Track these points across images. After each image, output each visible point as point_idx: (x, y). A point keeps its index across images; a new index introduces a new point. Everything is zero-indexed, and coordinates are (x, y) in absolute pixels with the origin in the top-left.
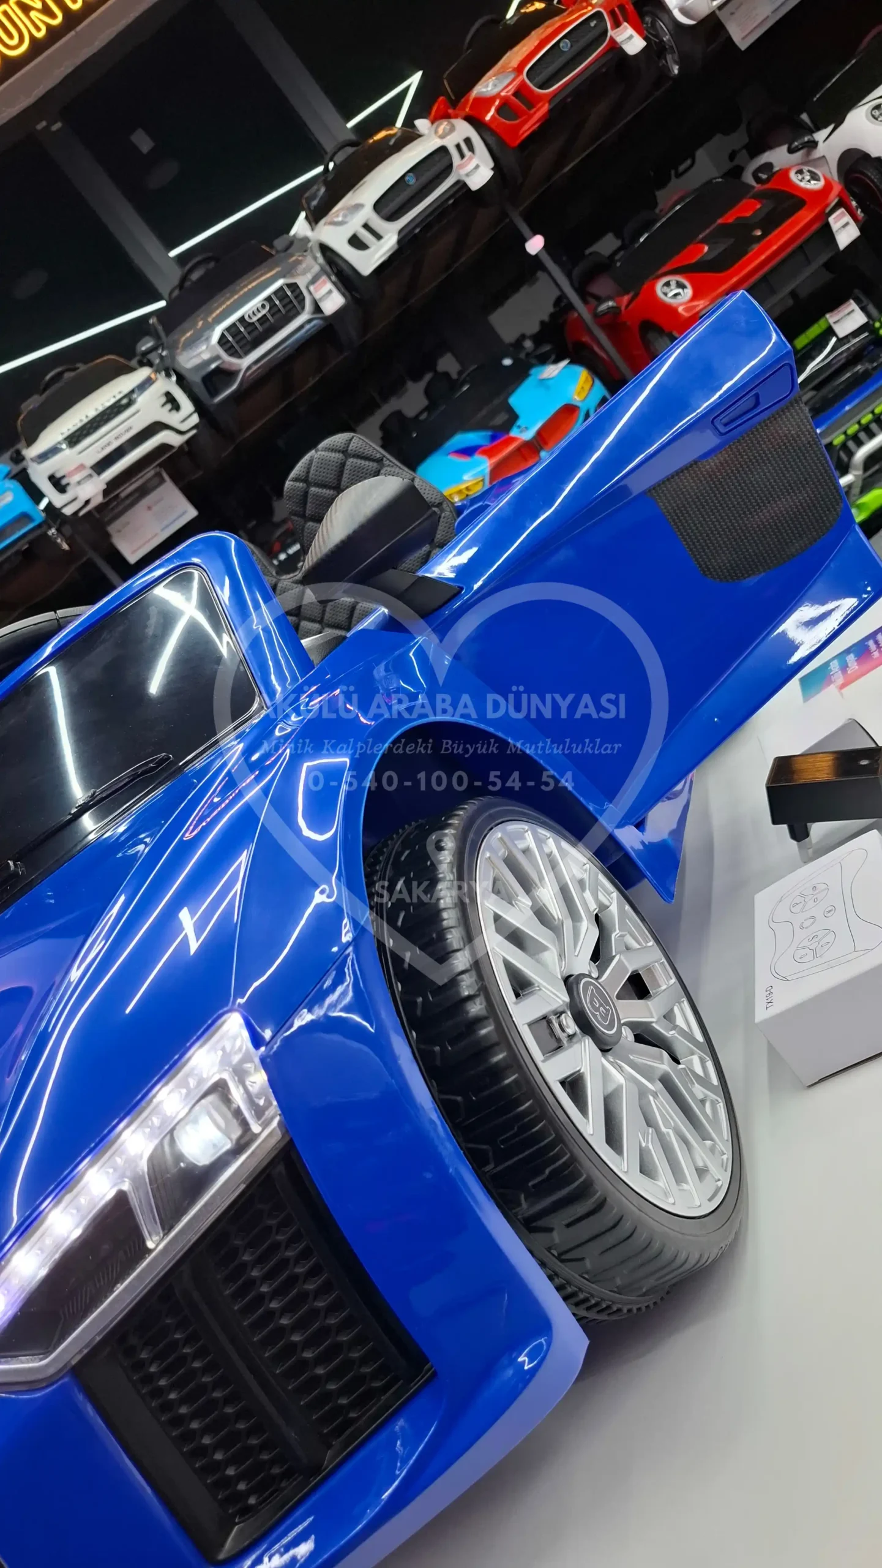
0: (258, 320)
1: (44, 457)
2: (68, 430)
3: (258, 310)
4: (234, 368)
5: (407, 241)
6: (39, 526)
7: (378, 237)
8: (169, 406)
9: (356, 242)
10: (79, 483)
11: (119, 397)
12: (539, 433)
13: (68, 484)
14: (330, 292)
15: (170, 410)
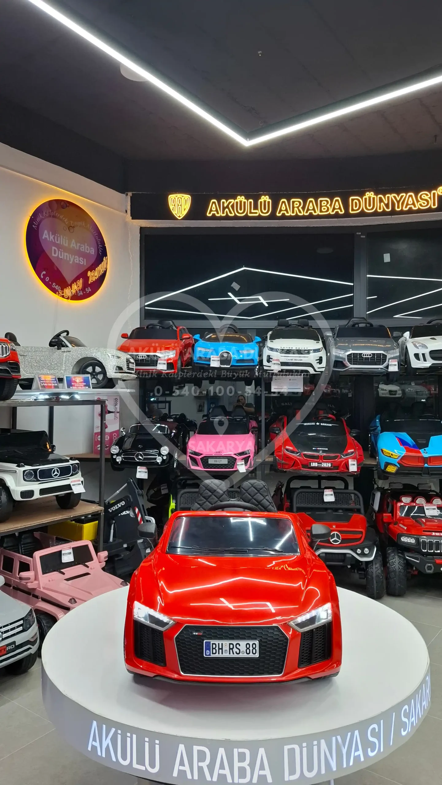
0: (365, 358)
1: (272, 349)
2: (284, 348)
3: (368, 355)
4: (346, 365)
5: (432, 368)
6: (254, 366)
7: (425, 360)
8: (318, 361)
9: (417, 356)
10: (274, 364)
11: (306, 349)
12: (430, 457)
13: (271, 361)
14: (395, 365)
15: (317, 363)
